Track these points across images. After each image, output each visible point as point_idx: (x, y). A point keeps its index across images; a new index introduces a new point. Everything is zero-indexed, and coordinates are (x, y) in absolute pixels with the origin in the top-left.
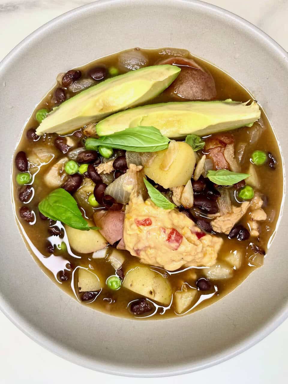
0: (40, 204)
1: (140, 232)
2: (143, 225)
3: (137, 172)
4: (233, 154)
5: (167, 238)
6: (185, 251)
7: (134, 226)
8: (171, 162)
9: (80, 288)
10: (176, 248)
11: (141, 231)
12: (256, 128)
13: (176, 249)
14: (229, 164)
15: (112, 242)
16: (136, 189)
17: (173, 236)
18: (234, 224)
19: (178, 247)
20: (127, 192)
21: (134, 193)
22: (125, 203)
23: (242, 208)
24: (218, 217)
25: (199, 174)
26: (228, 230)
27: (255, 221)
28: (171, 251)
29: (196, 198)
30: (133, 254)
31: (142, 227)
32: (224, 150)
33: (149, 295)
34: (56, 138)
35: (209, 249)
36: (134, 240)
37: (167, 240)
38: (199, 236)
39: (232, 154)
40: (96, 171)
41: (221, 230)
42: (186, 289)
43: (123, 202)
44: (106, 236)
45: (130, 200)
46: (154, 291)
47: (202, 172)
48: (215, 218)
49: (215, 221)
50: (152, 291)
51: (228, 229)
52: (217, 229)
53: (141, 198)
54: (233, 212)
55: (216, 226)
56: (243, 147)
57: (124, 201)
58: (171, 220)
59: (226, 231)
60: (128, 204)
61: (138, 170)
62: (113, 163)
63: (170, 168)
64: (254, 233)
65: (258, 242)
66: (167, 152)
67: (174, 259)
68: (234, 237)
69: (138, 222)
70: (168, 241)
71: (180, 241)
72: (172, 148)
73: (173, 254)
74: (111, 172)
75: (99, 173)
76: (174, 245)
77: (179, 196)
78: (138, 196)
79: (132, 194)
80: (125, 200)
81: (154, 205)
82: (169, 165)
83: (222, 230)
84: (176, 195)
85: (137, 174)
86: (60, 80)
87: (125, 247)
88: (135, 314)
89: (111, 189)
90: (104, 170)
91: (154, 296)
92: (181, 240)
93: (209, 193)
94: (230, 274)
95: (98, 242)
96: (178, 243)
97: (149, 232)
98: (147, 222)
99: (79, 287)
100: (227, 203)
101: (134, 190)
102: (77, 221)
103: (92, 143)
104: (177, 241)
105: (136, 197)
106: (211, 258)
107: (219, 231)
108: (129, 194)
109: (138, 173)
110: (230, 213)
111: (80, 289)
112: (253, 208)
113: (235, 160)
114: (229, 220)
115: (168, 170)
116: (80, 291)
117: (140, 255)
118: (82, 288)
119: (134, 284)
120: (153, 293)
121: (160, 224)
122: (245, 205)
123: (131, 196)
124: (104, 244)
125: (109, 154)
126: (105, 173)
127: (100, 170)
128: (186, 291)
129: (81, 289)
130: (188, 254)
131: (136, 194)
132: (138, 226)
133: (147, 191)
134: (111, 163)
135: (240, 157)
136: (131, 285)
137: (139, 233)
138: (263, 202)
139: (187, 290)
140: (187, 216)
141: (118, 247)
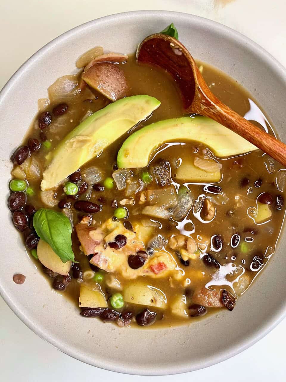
33: (151, 303)
50: (153, 299)
91: (156, 304)
111: (80, 304)
118: (83, 304)
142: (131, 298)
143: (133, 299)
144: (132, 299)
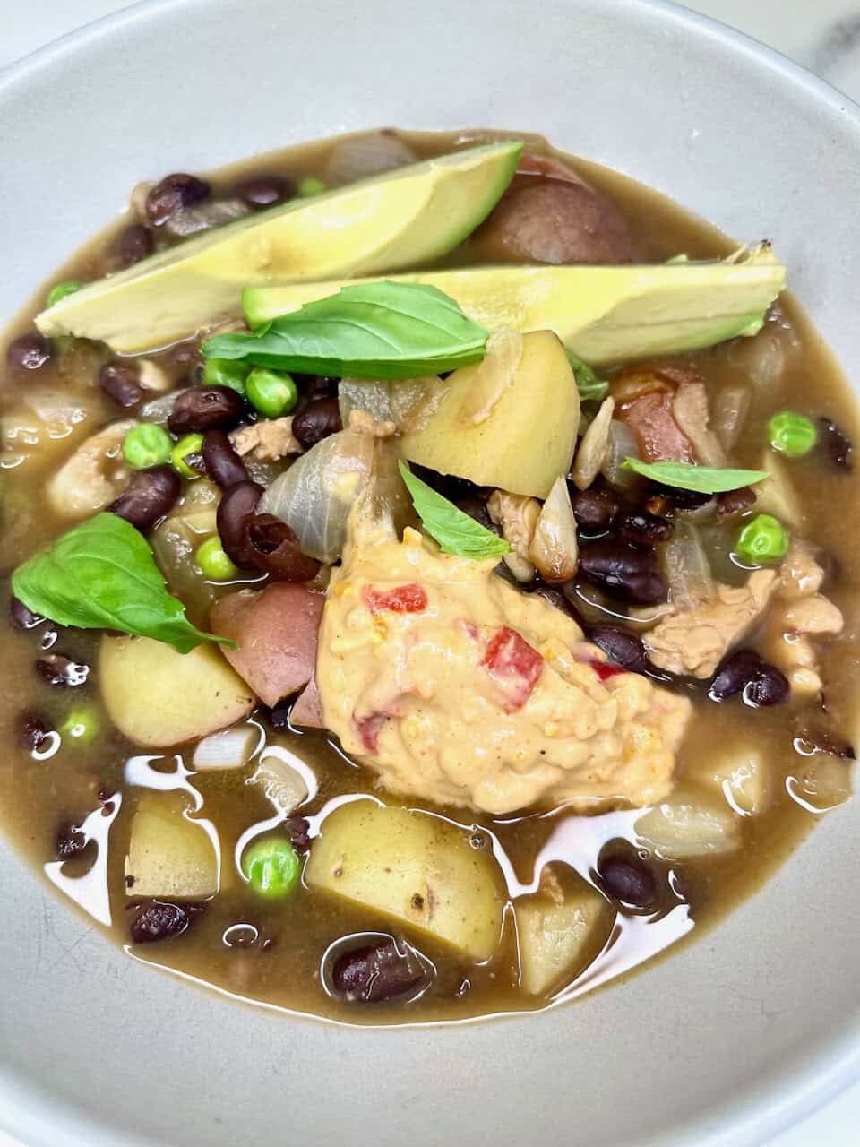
0: (18, 570)
1: (384, 636)
2: (393, 608)
3: (376, 438)
4: (705, 413)
5: (482, 655)
6: (553, 711)
7: (362, 617)
8: (497, 396)
9: (131, 881)
10: (516, 695)
11: (384, 630)
12: (773, 341)
13: (519, 705)
14: (692, 444)
15: (272, 696)
16: (368, 490)
17: (507, 652)
18: (727, 643)
19: (528, 692)
20: (336, 500)
21: (361, 505)
22: (330, 554)
23: (749, 588)
24: (667, 617)
25: (591, 463)
26: (707, 662)
27: (802, 636)
28: (498, 714)
29: (584, 549)
30: (351, 743)
31: (388, 616)
32: (674, 397)
33: (411, 911)
34: (105, 362)
35: (641, 734)
36: (357, 679)
37: (482, 663)
38: (604, 671)
39: (701, 412)
40: (229, 449)
41: (683, 663)
42: (560, 891)
43: (322, 553)
44: (251, 673)
45: (349, 537)
46: (430, 892)
47: (605, 457)
48: (659, 622)
49: (659, 629)
50: (424, 896)
51: (706, 658)
52: (665, 657)
53: (387, 525)
54: (718, 601)
55: (664, 645)
56: (735, 399)
57: (325, 543)
58: (496, 604)
59: (699, 666)
60: (338, 563)
61: (380, 433)
62: (291, 422)
63: (493, 410)
64: (805, 680)
65: (822, 715)
66: (481, 368)
67: (511, 753)
68: (732, 694)
69: (377, 596)
70: (486, 666)
71: (534, 671)
72: (499, 353)
73: (506, 734)
74: (284, 454)
75: (241, 451)
76: (511, 683)
77: (526, 535)
78: (377, 515)
79: (356, 506)
80: (330, 543)
81: (435, 546)
82: (490, 403)
83: (687, 661)
84: (513, 534)
85: (376, 444)
86: (141, 199)
87: (320, 712)
88: (351, 997)
89: (281, 500)
90: (259, 445)
91: (430, 917)
92: (535, 666)
93: (630, 523)
94: (730, 835)
95: (217, 694)
96: (527, 677)
97: (414, 636)
98: (410, 600)
99: (127, 873)
100: (696, 568)
101: (363, 493)
102: (145, 600)
103: (223, 351)
104: (522, 670)
105: (370, 517)
106: (653, 770)
107: (675, 668)
108: (343, 510)
109: (380, 443)
110: (710, 603)
111: (130, 885)
112: (789, 595)
113: (712, 435)
114: (708, 626)
115: (484, 421)
116: (130, 892)
117: (378, 748)
118: (138, 880)
119: (351, 867)
120: (426, 905)
121: (456, 610)
122: (762, 583)
123: (354, 518)
124: (242, 703)
125: (280, 399)
126: (261, 454)
127: (246, 440)
128: (560, 898)
129: (135, 885)
130: (566, 730)
131: (369, 508)
132: (372, 612)
133: (410, 499)
134: (284, 423)
135: (729, 426)
136: (339, 873)
137: (377, 638)
138: (822, 571)
139: (565, 895)
140: (557, 605)
141: (295, 715)
142: (333, 870)
143: (341, 874)
144: (336, 872)
